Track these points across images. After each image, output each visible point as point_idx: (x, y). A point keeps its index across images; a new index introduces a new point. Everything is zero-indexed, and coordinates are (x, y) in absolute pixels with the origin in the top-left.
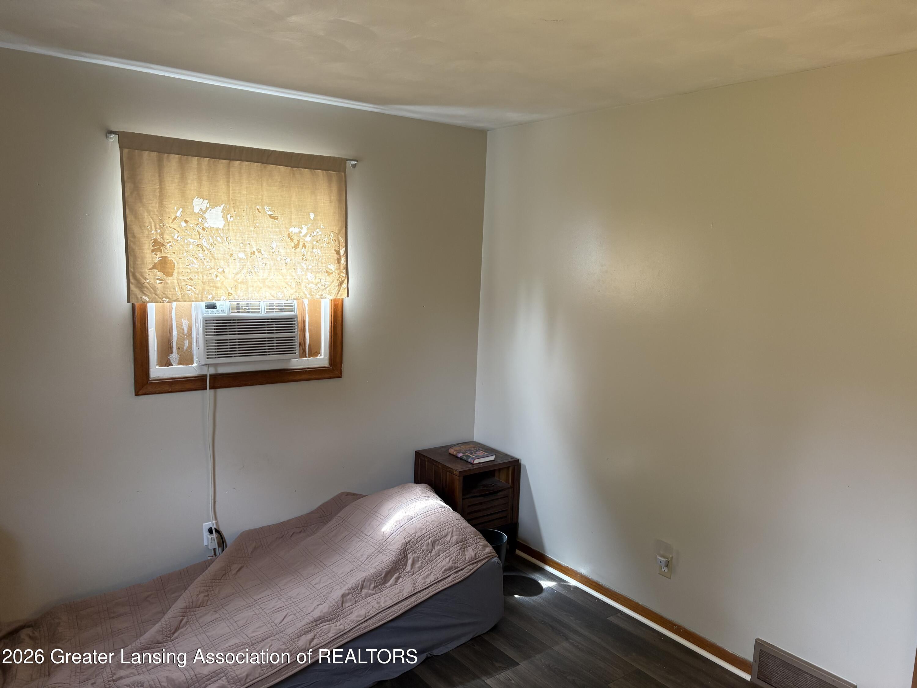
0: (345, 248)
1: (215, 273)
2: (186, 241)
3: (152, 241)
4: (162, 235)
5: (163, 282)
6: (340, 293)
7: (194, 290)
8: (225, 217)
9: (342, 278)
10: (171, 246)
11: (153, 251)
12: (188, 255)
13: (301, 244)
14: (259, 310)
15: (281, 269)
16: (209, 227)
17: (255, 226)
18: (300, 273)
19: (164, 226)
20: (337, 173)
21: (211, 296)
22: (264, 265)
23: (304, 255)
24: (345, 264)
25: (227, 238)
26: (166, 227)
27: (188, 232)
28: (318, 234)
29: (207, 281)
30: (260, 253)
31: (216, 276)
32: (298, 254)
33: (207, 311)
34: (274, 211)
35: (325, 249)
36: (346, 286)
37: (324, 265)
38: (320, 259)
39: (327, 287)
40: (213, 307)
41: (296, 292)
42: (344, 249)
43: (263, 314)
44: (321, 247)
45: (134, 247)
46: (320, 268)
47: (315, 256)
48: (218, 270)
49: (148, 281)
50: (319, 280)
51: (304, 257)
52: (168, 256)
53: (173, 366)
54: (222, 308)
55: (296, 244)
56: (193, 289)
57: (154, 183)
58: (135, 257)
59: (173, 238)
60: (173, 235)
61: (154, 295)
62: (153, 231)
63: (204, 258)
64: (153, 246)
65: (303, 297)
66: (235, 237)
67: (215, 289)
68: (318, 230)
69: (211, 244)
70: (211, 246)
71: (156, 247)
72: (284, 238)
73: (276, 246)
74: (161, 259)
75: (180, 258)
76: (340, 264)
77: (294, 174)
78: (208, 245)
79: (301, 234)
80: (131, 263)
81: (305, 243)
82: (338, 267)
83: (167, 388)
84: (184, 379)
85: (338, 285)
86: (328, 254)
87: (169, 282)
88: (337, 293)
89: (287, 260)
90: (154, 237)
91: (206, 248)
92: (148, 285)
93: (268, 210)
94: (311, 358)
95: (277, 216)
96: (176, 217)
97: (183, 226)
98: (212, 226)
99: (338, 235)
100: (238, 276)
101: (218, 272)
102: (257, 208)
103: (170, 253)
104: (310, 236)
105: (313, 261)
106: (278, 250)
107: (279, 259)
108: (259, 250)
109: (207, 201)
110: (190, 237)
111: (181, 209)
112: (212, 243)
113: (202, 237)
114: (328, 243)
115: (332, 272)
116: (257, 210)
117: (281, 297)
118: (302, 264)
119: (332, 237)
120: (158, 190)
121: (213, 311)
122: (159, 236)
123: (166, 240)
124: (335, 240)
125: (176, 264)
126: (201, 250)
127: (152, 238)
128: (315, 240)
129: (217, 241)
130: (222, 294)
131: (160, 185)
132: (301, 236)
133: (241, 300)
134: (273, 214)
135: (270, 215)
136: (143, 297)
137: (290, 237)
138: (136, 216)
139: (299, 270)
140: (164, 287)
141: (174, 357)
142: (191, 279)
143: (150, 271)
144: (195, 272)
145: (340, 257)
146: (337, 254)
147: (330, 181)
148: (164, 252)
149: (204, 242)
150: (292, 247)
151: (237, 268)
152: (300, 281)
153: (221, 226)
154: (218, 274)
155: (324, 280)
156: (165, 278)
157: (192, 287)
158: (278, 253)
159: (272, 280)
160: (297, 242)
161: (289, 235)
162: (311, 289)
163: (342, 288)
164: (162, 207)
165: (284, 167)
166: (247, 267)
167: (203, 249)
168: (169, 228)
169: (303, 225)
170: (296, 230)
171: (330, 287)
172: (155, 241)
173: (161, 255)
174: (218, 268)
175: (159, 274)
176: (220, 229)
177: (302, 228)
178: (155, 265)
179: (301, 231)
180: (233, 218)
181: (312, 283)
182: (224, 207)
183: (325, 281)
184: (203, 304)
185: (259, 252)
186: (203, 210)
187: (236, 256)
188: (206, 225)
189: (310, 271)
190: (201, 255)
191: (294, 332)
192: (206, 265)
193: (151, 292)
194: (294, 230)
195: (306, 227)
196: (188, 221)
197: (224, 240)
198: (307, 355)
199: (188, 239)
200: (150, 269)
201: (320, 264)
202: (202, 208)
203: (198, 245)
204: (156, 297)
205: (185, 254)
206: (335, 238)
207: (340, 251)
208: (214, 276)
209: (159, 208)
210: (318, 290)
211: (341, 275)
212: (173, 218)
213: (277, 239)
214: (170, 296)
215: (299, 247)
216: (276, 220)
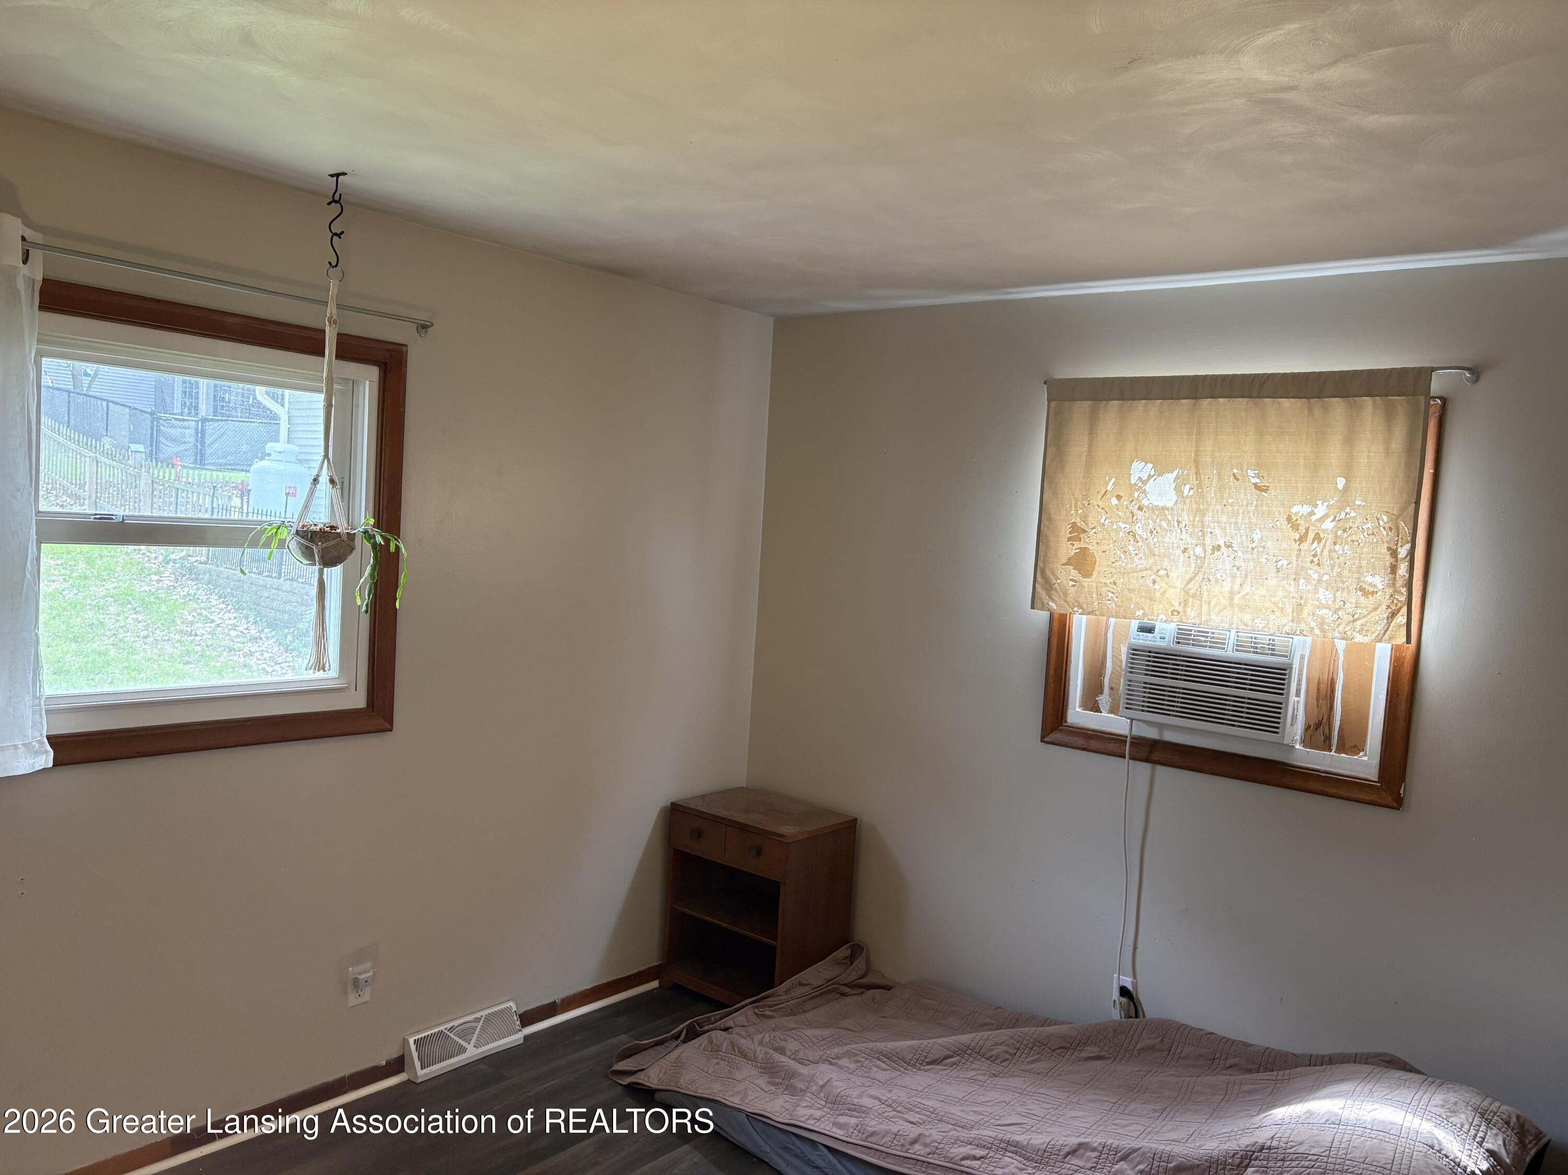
0: (1410, 545)
1: (1153, 577)
2: (1115, 527)
3: (1070, 526)
4: (1085, 518)
5: (1077, 584)
6: (1388, 633)
7: (1116, 600)
8: (1178, 490)
9: (1396, 605)
10: (1095, 533)
11: (1069, 539)
12: (1116, 548)
13: (1311, 535)
14: (1220, 644)
15: (1267, 579)
16: (1150, 505)
17: (1226, 504)
18: (1304, 587)
19: (1089, 504)
20: (1409, 397)
21: (1142, 611)
22: (1235, 568)
23: (1315, 556)
24: (1408, 576)
25: (1179, 522)
26: (1093, 506)
27: (1120, 513)
28: (1348, 516)
29: (1137, 587)
30: (1230, 549)
31: (1154, 582)
32: (1304, 552)
33: (1139, 635)
34: (1262, 477)
35: (1361, 545)
36: (1405, 621)
37: (1356, 576)
38: (1348, 563)
39: (1358, 619)
40: (1150, 630)
41: (1293, 621)
42: (1408, 546)
43: (1229, 653)
44: (1353, 541)
45: (1048, 533)
46: (1346, 581)
47: (1338, 558)
48: (1157, 572)
49: (1059, 581)
50: (1342, 603)
51: (1315, 559)
52: (1090, 547)
53: (1101, 712)
54: (1163, 633)
55: (1302, 534)
56: (1115, 598)
57: (1081, 444)
58: (1048, 547)
59: (1099, 522)
60: (1100, 517)
61: (1063, 602)
62: (1072, 512)
63: (1136, 552)
64: (1070, 533)
65: (1305, 633)
66: (1194, 520)
67: (1148, 601)
68: (1348, 510)
69: (1151, 532)
70: (1149, 534)
71: (1073, 535)
72: (1277, 523)
73: (1260, 537)
74: (1078, 551)
75: (1103, 552)
76: (1396, 575)
77: (1310, 410)
78: (1144, 533)
79: (1312, 517)
80: (1041, 554)
81: (1320, 532)
82: (1391, 582)
83: (1080, 741)
84: (1106, 736)
85: (1388, 618)
86: (1371, 555)
87: (1086, 584)
88: (1382, 632)
89: (1280, 564)
90: (1073, 521)
91: (1141, 537)
92: (1058, 587)
93: (1254, 476)
94: (1343, 755)
95: (1267, 485)
96: (1107, 491)
97: (1113, 504)
98: (1155, 504)
99: (1397, 519)
100: (1190, 586)
101: (1157, 575)
102: (1234, 474)
103: (1091, 542)
104: (1332, 521)
105: (1333, 567)
106: (1264, 544)
107: (1264, 561)
108: (1228, 544)
109: (1152, 465)
110: (1122, 520)
111: (1114, 479)
112: (1153, 530)
113: (1136, 520)
114: (1373, 534)
115: (1375, 590)
116: (1232, 477)
117: (1261, 626)
118: (1309, 571)
119: (1385, 523)
120: (1086, 454)
121: (1146, 636)
122: (1078, 519)
123: (1090, 525)
124: (1391, 529)
125: (1098, 559)
126: (1132, 540)
127: (1070, 521)
128: (1340, 528)
129: (1160, 526)
130: (1160, 611)
131: (1090, 445)
132: (1313, 521)
133: (1190, 623)
134: (1260, 482)
135: (1255, 485)
136: (1050, 603)
137: (1293, 523)
138: (1055, 492)
139: (1302, 581)
140: (1076, 592)
141: (1104, 700)
142: (1115, 583)
143: (1063, 567)
144: (1120, 572)
145: (1397, 561)
146: (1391, 555)
147: (1389, 414)
148: (1084, 542)
149: (1139, 529)
150: (1295, 540)
151: (1191, 572)
152: (1302, 602)
153: (1170, 505)
154: (1157, 579)
155: (1354, 606)
156: (1081, 578)
157: (1113, 596)
158: (1263, 549)
159: (1248, 597)
160: (1304, 531)
161: (1289, 519)
162: (1323, 619)
163: (1393, 624)
164: (1088, 477)
165: (1291, 399)
166: (1203, 570)
167: (1136, 538)
168: (1096, 507)
169: (1319, 500)
170: (1306, 509)
171: (1365, 620)
172: (1074, 525)
173: (1079, 546)
174: (1159, 570)
175: (1074, 573)
176: (1168, 509)
177: (1316, 506)
178: (1069, 559)
179: (1313, 511)
180: (1193, 491)
181: (1328, 608)
182: (1179, 472)
183: (1356, 607)
184: (1135, 624)
185: (1228, 547)
186: (1144, 479)
187: (1192, 552)
188: (1145, 502)
189: (1324, 585)
190: (1131, 548)
191: (1282, 694)
192: (1137, 563)
193: (1060, 597)
194: (1300, 510)
195: (1326, 504)
196: (1122, 497)
197: (1174, 526)
198: (1334, 748)
199: (1119, 523)
200: (1064, 564)
201: (1346, 573)
202: (1142, 477)
203: (1129, 533)
204: (1066, 604)
205: (1112, 545)
206: (1389, 525)
207: (1399, 550)
208: (1149, 582)
209: (1084, 479)
210: (1338, 622)
211: (1396, 597)
212: (1103, 493)
213: (1263, 526)
214: (1085, 606)
215: (1306, 541)
216: (1263, 493)
